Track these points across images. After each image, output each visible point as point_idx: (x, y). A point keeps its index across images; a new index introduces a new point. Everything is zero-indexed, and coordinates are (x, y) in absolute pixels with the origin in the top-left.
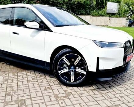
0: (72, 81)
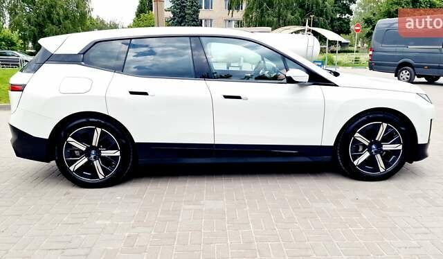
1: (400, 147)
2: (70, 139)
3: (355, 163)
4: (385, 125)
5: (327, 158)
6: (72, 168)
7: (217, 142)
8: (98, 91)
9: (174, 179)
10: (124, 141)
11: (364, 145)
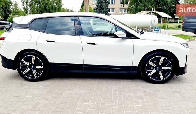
0: (162, 79)
1: (171, 68)
2: (22, 60)
3: (149, 75)
4: (163, 58)
5: (135, 72)
6: (23, 73)
7: (85, 64)
8: (33, 40)
9: (67, 79)
10: (44, 62)
11: (153, 67)
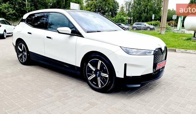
2: (18, 47)
3: (89, 78)
6: (19, 56)
11: (93, 71)
